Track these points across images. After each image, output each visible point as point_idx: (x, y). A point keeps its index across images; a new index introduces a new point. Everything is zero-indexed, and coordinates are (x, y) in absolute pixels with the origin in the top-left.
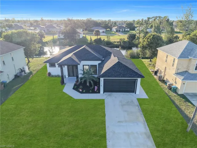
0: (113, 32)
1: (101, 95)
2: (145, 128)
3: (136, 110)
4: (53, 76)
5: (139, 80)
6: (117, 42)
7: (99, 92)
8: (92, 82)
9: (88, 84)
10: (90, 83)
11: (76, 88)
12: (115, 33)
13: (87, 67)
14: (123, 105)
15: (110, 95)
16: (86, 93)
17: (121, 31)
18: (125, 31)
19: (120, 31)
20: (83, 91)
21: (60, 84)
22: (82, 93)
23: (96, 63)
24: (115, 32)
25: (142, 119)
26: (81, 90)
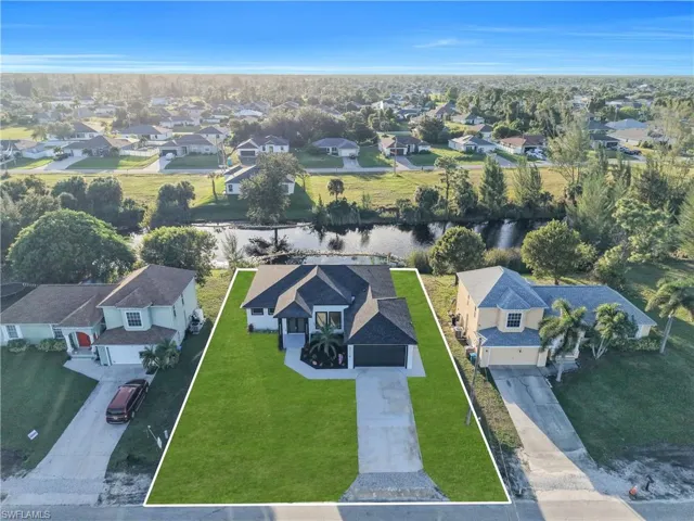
0: (382, 157)
1: (350, 372)
2: (411, 421)
3: (403, 396)
4: (258, 331)
5: (411, 348)
6: (390, 210)
7: (346, 367)
8: (333, 348)
9: (326, 350)
10: (330, 350)
11: (306, 357)
12: (387, 161)
13: (323, 317)
14: (383, 389)
15: (364, 371)
16: (323, 367)
17: (405, 153)
18: (416, 152)
19: (400, 153)
20: (318, 363)
21: (277, 350)
22: (317, 367)
23: (341, 308)
24: (387, 158)
25: (408, 409)
26: (315, 363)
